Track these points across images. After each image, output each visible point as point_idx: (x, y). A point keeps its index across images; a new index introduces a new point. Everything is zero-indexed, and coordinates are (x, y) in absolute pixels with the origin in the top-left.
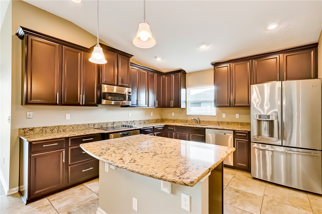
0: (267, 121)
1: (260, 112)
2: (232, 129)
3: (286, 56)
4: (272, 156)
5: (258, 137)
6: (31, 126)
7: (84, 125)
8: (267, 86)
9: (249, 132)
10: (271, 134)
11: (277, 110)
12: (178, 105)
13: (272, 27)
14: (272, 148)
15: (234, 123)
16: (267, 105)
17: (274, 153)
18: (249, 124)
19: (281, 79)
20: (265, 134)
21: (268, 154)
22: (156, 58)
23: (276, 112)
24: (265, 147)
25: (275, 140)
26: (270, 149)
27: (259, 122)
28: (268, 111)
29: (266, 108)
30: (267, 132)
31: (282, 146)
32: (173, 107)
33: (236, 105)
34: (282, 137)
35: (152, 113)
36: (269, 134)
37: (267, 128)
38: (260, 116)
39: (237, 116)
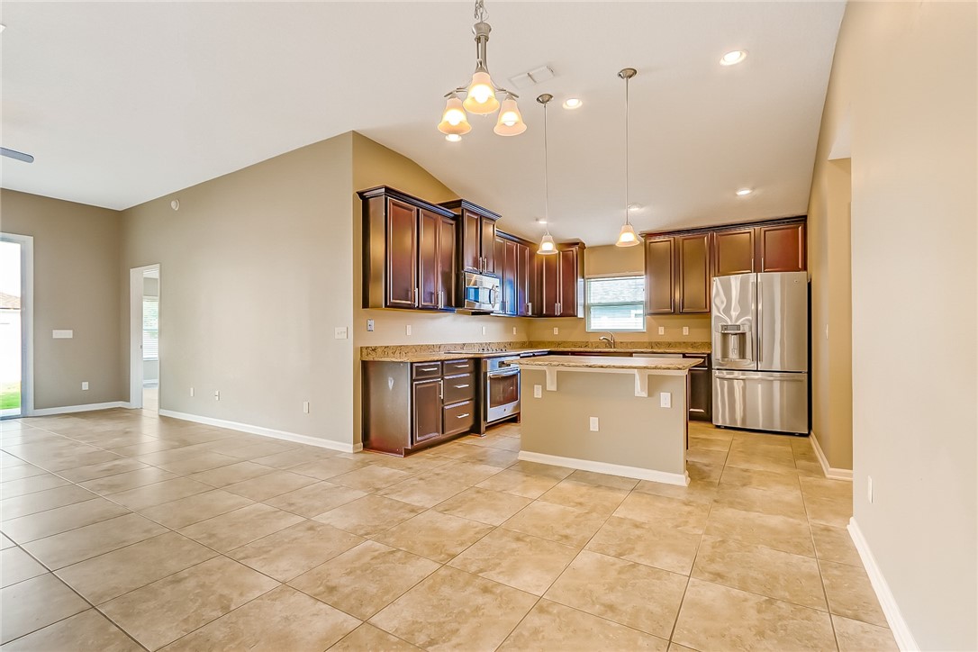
0: (736, 334)
1: (726, 322)
2: (680, 351)
3: (765, 231)
4: (744, 389)
5: (723, 360)
6: (373, 344)
7: (427, 346)
8: (735, 281)
9: (709, 356)
10: (742, 355)
11: (750, 318)
12: (569, 311)
13: (744, 193)
14: (743, 374)
15: (680, 343)
16: (734, 311)
17: (747, 382)
18: (709, 345)
19: (757, 270)
20: (733, 355)
21: (738, 386)
22: (537, 220)
23: (748, 320)
24: (733, 374)
25: (748, 363)
26: (741, 377)
27: (725, 336)
28: (737, 319)
29: (734, 314)
30: (736, 352)
31: (757, 371)
32: (561, 316)
33: (685, 310)
34: (758, 358)
35: (514, 329)
36: (740, 354)
37: (737, 346)
38: (725, 327)
39: (686, 331)
